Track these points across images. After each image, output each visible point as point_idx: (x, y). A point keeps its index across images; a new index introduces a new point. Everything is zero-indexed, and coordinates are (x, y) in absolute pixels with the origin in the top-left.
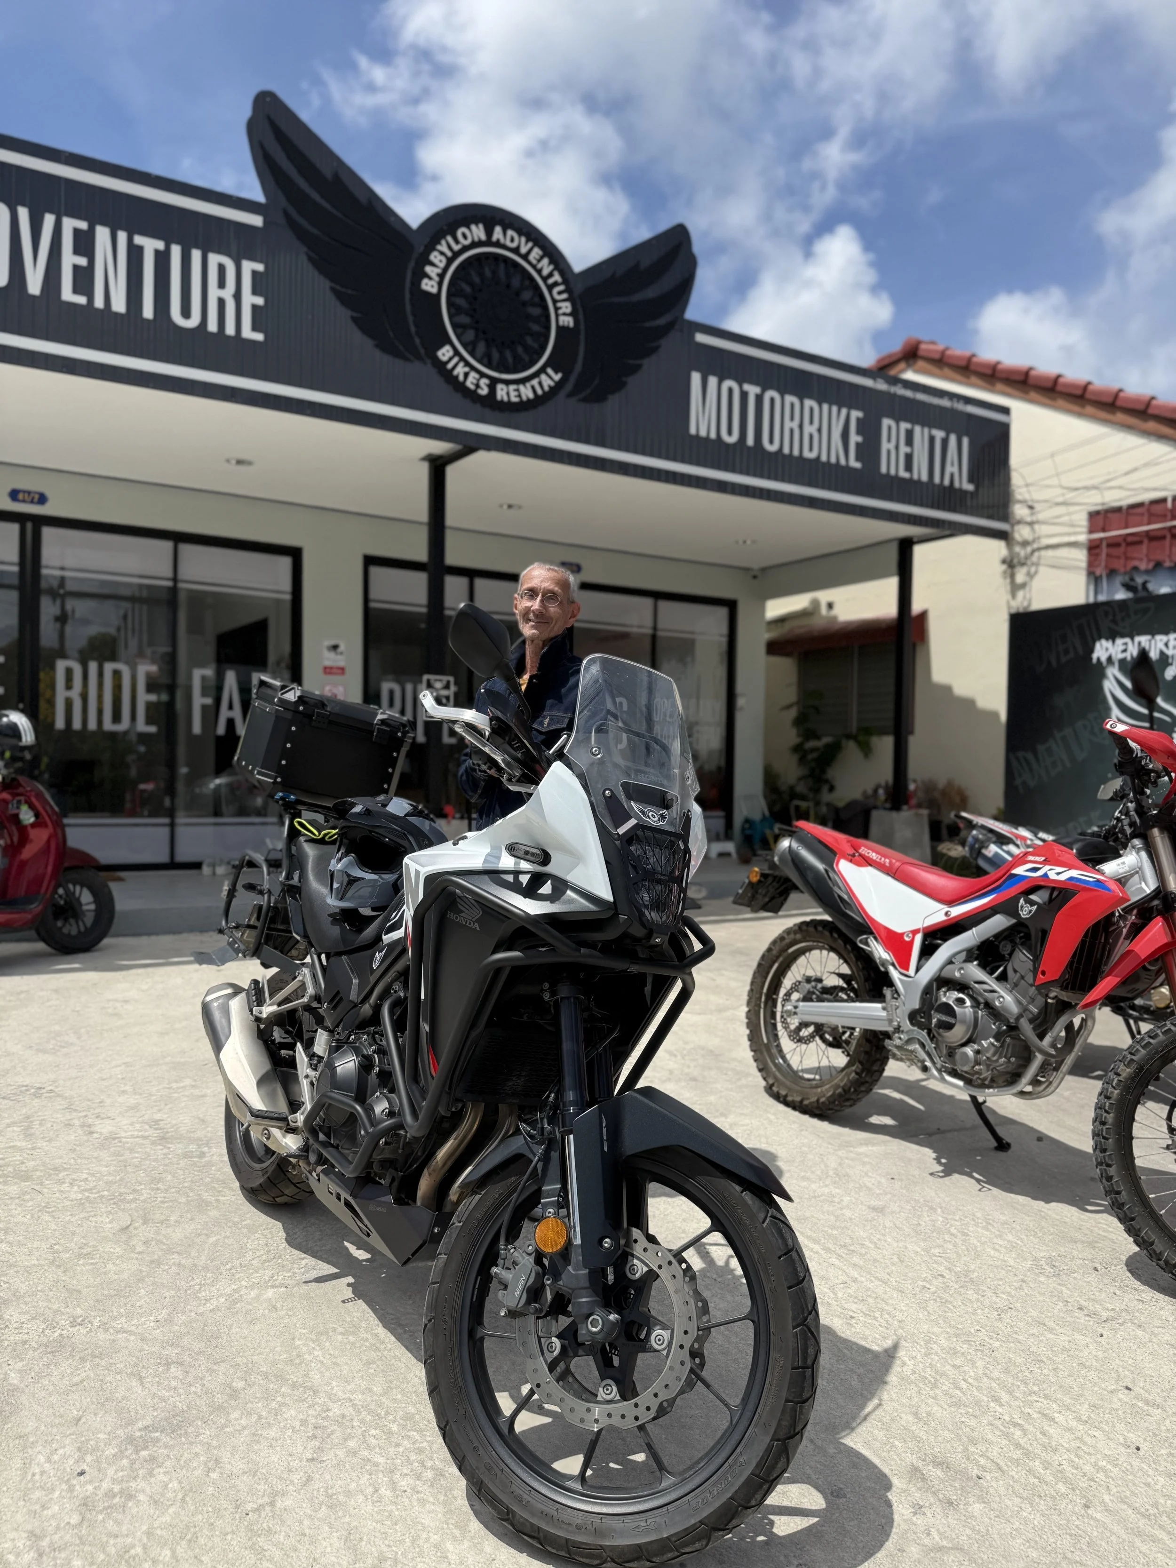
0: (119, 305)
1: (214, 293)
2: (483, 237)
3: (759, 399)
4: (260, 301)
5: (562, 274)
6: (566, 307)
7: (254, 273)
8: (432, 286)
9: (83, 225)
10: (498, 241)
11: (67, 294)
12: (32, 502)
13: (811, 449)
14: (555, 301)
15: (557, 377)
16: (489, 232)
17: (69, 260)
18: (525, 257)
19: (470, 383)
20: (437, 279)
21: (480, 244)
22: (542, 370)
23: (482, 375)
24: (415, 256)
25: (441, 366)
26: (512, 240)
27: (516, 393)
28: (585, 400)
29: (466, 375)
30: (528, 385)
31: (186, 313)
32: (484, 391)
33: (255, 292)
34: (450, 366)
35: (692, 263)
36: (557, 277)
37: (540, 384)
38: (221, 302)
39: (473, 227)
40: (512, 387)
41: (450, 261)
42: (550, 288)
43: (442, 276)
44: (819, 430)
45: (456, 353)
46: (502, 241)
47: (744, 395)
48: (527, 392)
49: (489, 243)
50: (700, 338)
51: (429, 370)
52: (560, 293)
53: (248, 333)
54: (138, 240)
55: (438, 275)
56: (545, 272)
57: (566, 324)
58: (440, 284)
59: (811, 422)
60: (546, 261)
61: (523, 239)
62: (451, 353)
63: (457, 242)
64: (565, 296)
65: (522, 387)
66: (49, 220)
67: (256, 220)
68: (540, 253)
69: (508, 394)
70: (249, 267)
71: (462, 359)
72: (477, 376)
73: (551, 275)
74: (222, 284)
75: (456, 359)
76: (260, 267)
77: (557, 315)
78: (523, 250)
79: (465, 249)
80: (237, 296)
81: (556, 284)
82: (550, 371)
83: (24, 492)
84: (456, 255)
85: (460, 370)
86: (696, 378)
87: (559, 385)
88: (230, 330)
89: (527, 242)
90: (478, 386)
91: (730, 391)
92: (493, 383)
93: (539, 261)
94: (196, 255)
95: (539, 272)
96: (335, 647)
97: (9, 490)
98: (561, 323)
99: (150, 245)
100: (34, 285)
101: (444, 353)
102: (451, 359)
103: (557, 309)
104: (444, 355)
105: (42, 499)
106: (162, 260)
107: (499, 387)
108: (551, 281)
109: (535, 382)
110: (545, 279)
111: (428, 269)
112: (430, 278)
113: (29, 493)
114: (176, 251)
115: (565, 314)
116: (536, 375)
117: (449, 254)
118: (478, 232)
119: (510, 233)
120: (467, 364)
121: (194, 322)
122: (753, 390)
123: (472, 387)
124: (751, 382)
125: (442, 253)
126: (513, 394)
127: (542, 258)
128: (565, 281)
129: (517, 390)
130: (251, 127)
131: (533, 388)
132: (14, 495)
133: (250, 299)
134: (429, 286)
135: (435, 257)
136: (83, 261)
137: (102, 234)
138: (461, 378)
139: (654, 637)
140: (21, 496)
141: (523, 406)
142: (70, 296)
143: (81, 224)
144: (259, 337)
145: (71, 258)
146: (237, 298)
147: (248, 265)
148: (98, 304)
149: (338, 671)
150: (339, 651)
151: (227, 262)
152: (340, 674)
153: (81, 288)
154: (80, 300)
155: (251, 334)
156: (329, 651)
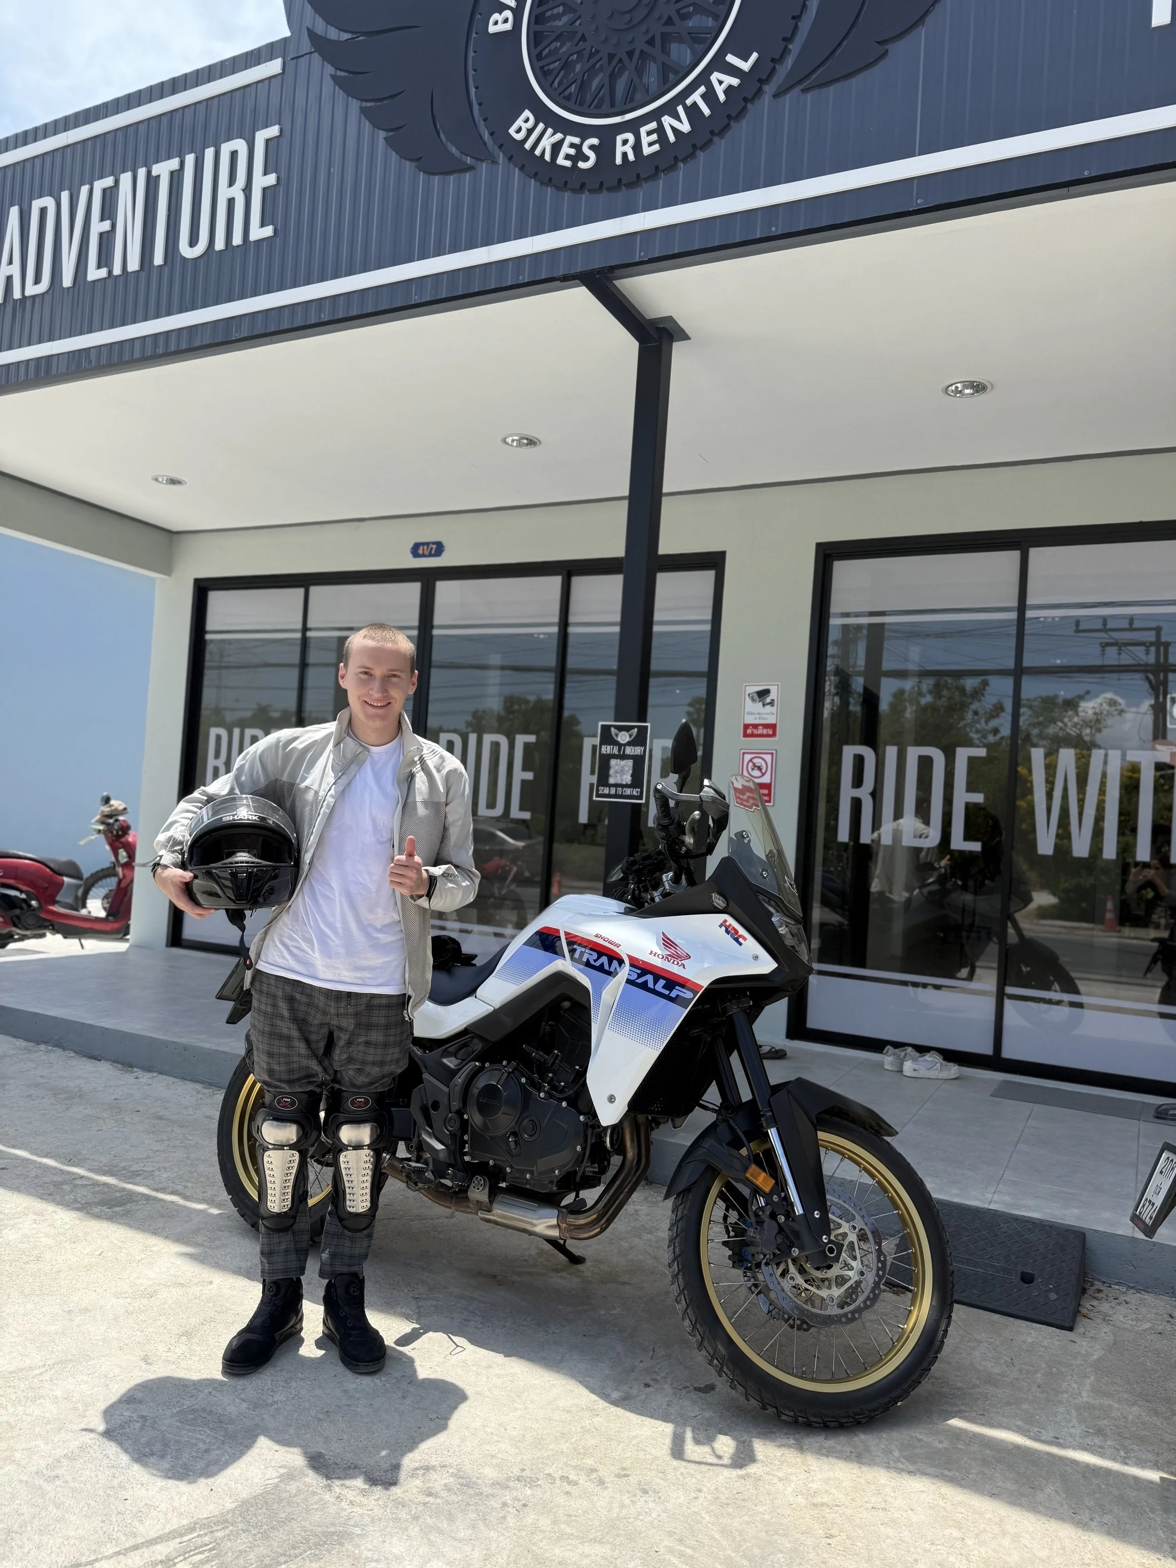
0: (134, 261)
1: (224, 195)
4: (271, 179)
7: (268, 141)
11: (92, 272)
12: (430, 555)
17: (96, 229)
23: (584, 132)
29: (556, 148)
31: (194, 237)
33: (267, 169)
37: (710, 96)
38: (231, 205)
53: (255, 232)
66: (84, 192)
67: (275, 67)
69: (637, 147)
70: (261, 138)
74: (232, 180)
76: (273, 132)
80: (248, 187)
82: (731, 58)
83: (423, 544)
88: (238, 238)
94: (210, 155)
96: (763, 694)
97: (410, 544)
99: (167, 169)
100: (68, 275)
102: (530, 132)
105: (439, 549)
106: (176, 180)
109: (696, 97)
113: (428, 544)
114: (190, 162)
121: (202, 246)
123: (568, 164)
129: (660, 130)
132: (418, 552)
133: (260, 184)
137: (125, 182)
140: (421, 550)
142: (94, 273)
143: (109, 182)
144: (268, 231)
145: (98, 227)
146: (247, 190)
147: (261, 136)
148: (117, 271)
149: (765, 732)
150: (768, 700)
151: (240, 145)
152: (767, 736)
153: (105, 259)
154: (103, 273)
155: (258, 233)
156: (753, 700)
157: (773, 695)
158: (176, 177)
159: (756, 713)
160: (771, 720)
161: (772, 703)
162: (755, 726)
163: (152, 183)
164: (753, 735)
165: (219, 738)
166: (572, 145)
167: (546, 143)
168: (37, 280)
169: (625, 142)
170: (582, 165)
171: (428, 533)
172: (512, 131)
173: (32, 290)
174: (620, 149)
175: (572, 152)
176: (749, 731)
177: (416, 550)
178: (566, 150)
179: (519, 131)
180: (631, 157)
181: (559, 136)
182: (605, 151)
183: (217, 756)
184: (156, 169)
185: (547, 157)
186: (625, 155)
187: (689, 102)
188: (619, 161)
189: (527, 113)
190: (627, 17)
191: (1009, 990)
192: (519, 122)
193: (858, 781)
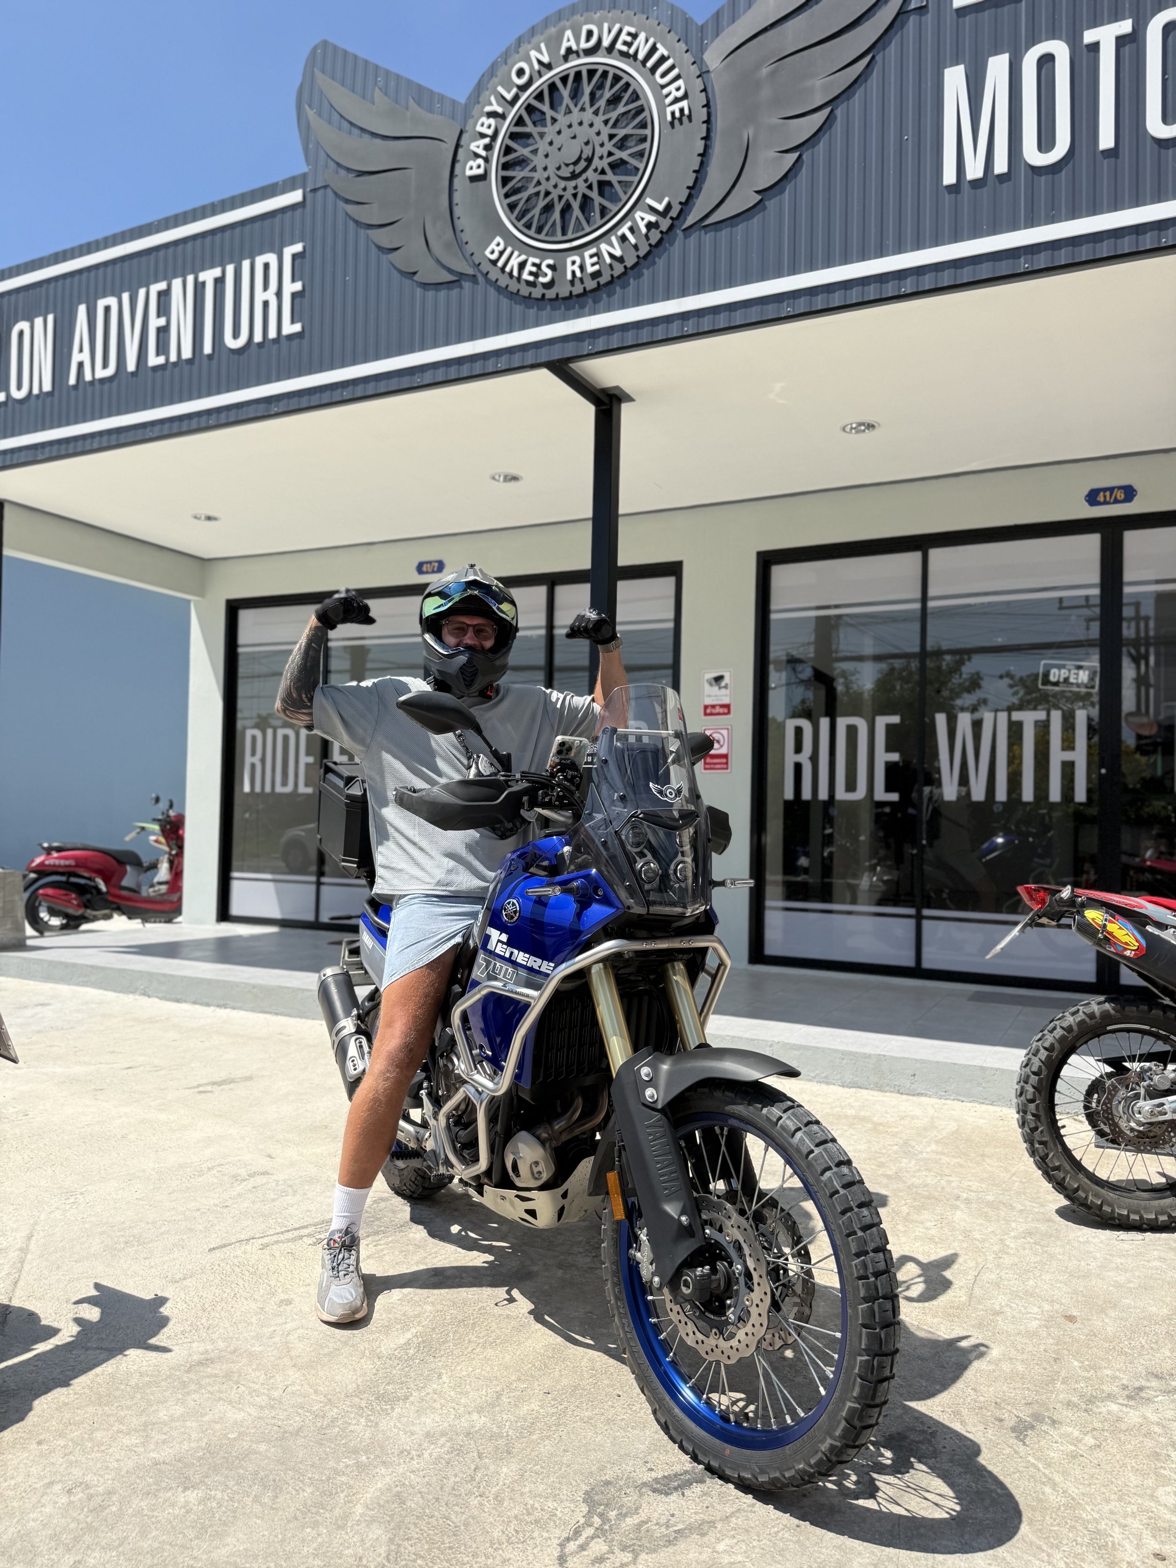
0: (187, 351)
1: (260, 298)
4: (298, 286)
7: (294, 257)
9: (164, 286)
11: (152, 359)
17: (154, 325)
29: (522, 265)
31: (237, 331)
33: (294, 278)
38: (266, 306)
47: (1085, 56)
53: (287, 328)
63: (508, 86)
66: (142, 294)
67: (297, 196)
69: (582, 268)
74: (266, 285)
76: (298, 248)
79: (523, 88)
80: (279, 291)
83: (426, 562)
86: (954, 78)
88: (273, 332)
91: (1045, 59)
93: (629, 44)
94: (246, 266)
96: (718, 679)
97: (415, 563)
99: (211, 277)
100: (131, 361)
102: (501, 253)
105: (441, 567)
106: (219, 285)
109: (624, 230)
113: (430, 562)
114: (231, 270)
115: (677, 100)
121: (243, 338)
122: (1110, 34)
129: (597, 255)
133: (289, 289)
136: (163, 321)
137: (177, 286)
140: (424, 568)
142: (154, 360)
143: (162, 286)
144: (297, 328)
145: (155, 322)
146: (279, 294)
147: (289, 252)
148: (173, 358)
149: (721, 710)
150: (723, 684)
151: (271, 258)
152: (724, 714)
153: (162, 348)
154: (161, 360)
155: (290, 328)
156: (711, 685)
157: (727, 680)
158: (219, 282)
159: (715, 696)
160: (726, 701)
161: (726, 687)
162: (713, 706)
163: (199, 287)
164: (711, 714)
165: (254, 738)
166: (534, 265)
167: (514, 262)
168: (105, 365)
169: (574, 263)
171: (430, 553)
172: (487, 253)
173: (101, 373)
174: (569, 268)
175: (534, 269)
176: (708, 711)
177: (420, 569)
178: (529, 268)
179: (492, 252)
180: (578, 274)
181: (523, 257)
183: (253, 753)
184: (202, 276)
185: (515, 273)
186: (573, 273)
187: (620, 233)
188: (569, 276)
189: (498, 239)
190: (571, 168)
191: (926, 912)
192: (493, 246)
193: (798, 749)
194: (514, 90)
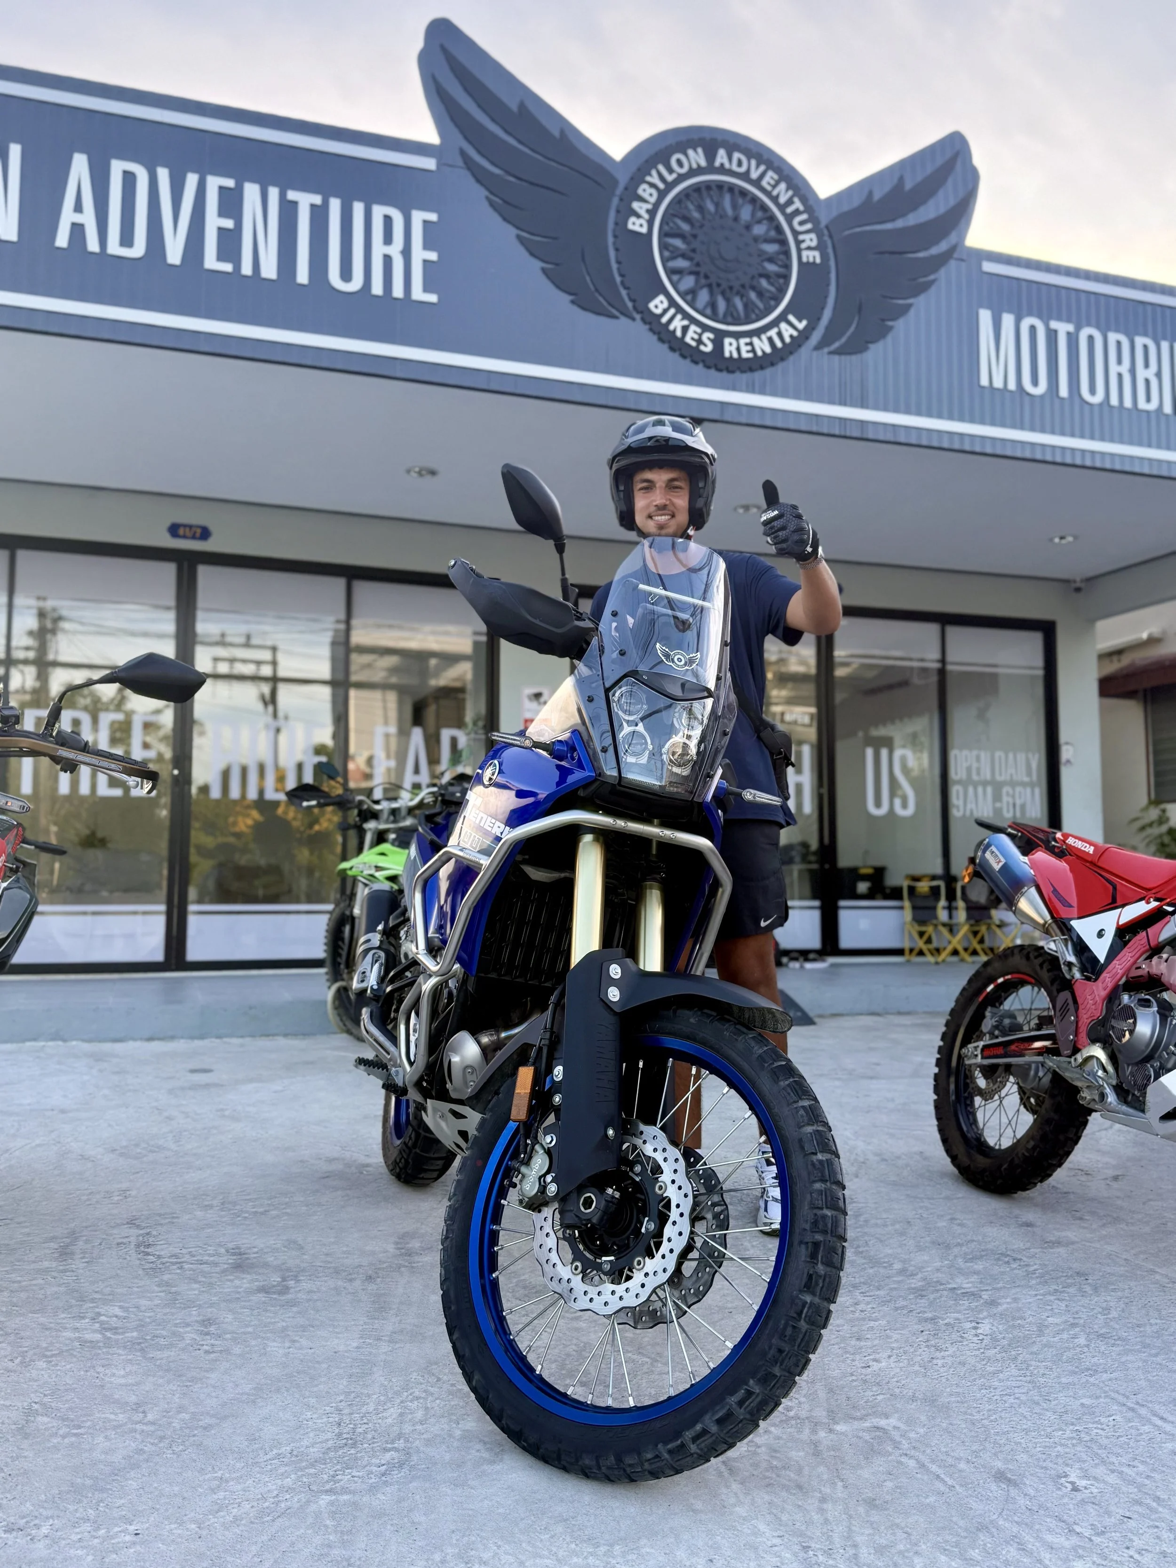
0: (269, 270)
1: (379, 249)
2: (703, 163)
3: (1073, 340)
4: (433, 256)
5: (804, 200)
6: (811, 240)
7: (426, 223)
8: (641, 225)
9: (230, 183)
10: (722, 165)
11: (211, 261)
12: (194, 537)
13: (1148, 399)
14: (795, 233)
15: (801, 325)
16: (711, 156)
17: (214, 222)
18: (757, 183)
19: (690, 339)
20: (646, 216)
21: (700, 171)
22: (782, 317)
23: (705, 328)
24: (619, 190)
25: (653, 322)
26: (740, 164)
27: (749, 348)
28: (838, 352)
29: (685, 329)
30: (764, 337)
31: (346, 274)
32: (708, 348)
33: (427, 245)
34: (664, 320)
35: (972, 177)
36: (798, 204)
37: (780, 334)
38: (388, 260)
39: (691, 152)
40: (743, 341)
41: (662, 195)
42: (789, 218)
43: (652, 213)
44: (1159, 375)
45: (672, 303)
46: (727, 166)
47: (1052, 336)
48: (762, 346)
49: (711, 168)
50: (988, 267)
51: (637, 328)
52: (801, 223)
53: (418, 294)
54: (292, 195)
55: (648, 211)
56: (782, 200)
57: (811, 260)
58: (651, 223)
59: (1147, 365)
60: (783, 186)
61: (753, 163)
62: (666, 304)
63: (671, 171)
64: (809, 226)
65: (755, 340)
66: (192, 180)
67: (429, 164)
68: (776, 177)
69: (738, 349)
70: (418, 217)
71: (680, 310)
72: (699, 330)
73: (790, 202)
74: (388, 239)
75: (672, 311)
76: (433, 217)
77: (799, 251)
78: (754, 175)
79: (681, 178)
80: (406, 253)
81: (797, 212)
82: (791, 318)
83: (185, 526)
84: (670, 186)
85: (678, 324)
86: (985, 316)
87: (803, 336)
88: (398, 292)
89: (758, 167)
90: (700, 342)
91: (1033, 329)
92: (719, 338)
93: (774, 187)
94: (358, 208)
95: (775, 200)
96: (537, 696)
97: (168, 524)
98: (804, 259)
99: (305, 200)
100: (174, 253)
101: (658, 304)
102: (665, 311)
103: (798, 243)
104: (656, 307)
105: (205, 534)
106: (319, 215)
107: (727, 341)
108: (789, 210)
109: (773, 333)
110: (782, 208)
111: (636, 205)
112: (638, 216)
113: (191, 527)
114: (335, 205)
116: (775, 323)
117: (661, 186)
118: (697, 158)
119: (736, 155)
120: (686, 316)
121: (356, 284)
122: (1063, 328)
123: (694, 344)
124: (1059, 319)
125: (652, 185)
126: (744, 349)
127: (777, 183)
128: (809, 209)
129: (751, 344)
130: (424, 59)
131: (770, 340)
132: (174, 530)
133: (420, 254)
134: (636, 225)
135: (644, 190)
136: (229, 224)
137: (251, 191)
138: (679, 333)
139: (942, 673)
140: (181, 531)
141: (758, 364)
142: (214, 264)
143: (227, 182)
144: (433, 298)
145: (216, 220)
148: (246, 271)
151: (395, 213)
153: (228, 254)
154: (226, 267)
155: (422, 295)
156: (530, 700)
163: (288, 206)
168: (125, 244)
170: (702, 348)
171: (194, 517)
172: (651, 306)
173: (116, 250)
175: (696, 337)
181: (686, 322)
182: (718, 344)
194: (674, 176)
